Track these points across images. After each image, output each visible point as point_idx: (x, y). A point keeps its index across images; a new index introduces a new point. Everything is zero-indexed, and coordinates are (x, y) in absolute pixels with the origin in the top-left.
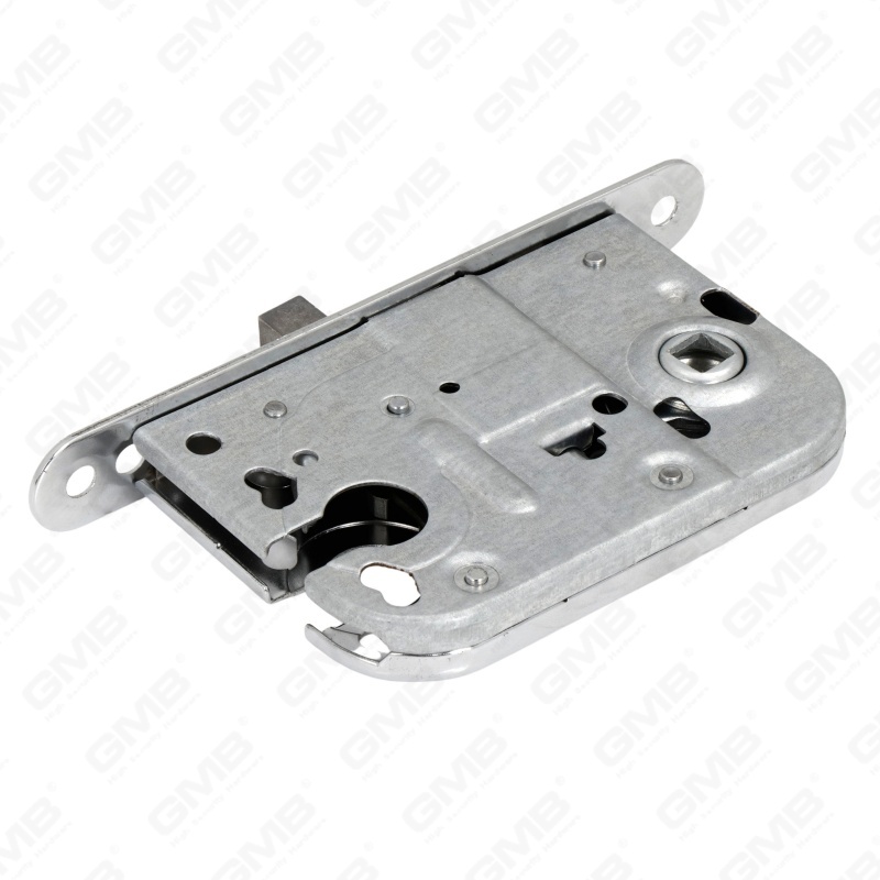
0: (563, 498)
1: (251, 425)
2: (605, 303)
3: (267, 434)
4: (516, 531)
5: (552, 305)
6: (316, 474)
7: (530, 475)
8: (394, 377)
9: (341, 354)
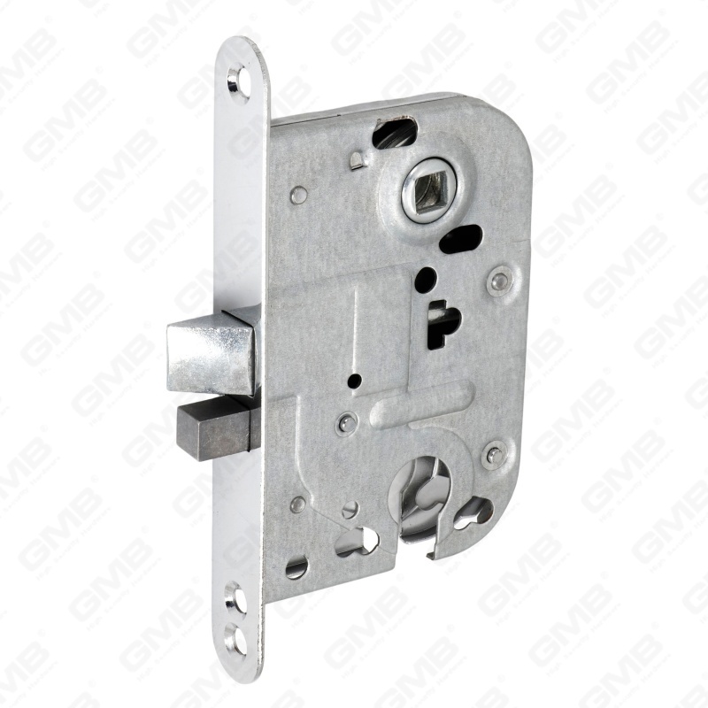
0: (478, 366)
1: (300, 528)
2: (338, 217)
3: (314, 522)
4: (483, 412)
5: (318, 255)
6: (367, 511)
7: (448, 374)
8: (323, 412)
9: (279, 433)
